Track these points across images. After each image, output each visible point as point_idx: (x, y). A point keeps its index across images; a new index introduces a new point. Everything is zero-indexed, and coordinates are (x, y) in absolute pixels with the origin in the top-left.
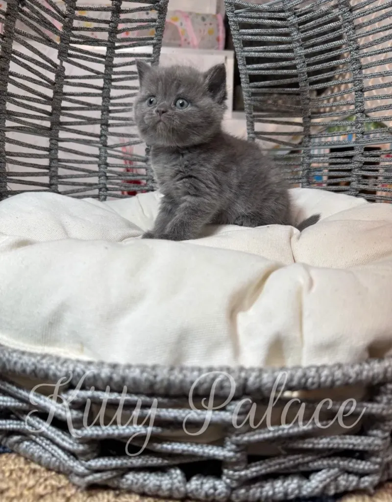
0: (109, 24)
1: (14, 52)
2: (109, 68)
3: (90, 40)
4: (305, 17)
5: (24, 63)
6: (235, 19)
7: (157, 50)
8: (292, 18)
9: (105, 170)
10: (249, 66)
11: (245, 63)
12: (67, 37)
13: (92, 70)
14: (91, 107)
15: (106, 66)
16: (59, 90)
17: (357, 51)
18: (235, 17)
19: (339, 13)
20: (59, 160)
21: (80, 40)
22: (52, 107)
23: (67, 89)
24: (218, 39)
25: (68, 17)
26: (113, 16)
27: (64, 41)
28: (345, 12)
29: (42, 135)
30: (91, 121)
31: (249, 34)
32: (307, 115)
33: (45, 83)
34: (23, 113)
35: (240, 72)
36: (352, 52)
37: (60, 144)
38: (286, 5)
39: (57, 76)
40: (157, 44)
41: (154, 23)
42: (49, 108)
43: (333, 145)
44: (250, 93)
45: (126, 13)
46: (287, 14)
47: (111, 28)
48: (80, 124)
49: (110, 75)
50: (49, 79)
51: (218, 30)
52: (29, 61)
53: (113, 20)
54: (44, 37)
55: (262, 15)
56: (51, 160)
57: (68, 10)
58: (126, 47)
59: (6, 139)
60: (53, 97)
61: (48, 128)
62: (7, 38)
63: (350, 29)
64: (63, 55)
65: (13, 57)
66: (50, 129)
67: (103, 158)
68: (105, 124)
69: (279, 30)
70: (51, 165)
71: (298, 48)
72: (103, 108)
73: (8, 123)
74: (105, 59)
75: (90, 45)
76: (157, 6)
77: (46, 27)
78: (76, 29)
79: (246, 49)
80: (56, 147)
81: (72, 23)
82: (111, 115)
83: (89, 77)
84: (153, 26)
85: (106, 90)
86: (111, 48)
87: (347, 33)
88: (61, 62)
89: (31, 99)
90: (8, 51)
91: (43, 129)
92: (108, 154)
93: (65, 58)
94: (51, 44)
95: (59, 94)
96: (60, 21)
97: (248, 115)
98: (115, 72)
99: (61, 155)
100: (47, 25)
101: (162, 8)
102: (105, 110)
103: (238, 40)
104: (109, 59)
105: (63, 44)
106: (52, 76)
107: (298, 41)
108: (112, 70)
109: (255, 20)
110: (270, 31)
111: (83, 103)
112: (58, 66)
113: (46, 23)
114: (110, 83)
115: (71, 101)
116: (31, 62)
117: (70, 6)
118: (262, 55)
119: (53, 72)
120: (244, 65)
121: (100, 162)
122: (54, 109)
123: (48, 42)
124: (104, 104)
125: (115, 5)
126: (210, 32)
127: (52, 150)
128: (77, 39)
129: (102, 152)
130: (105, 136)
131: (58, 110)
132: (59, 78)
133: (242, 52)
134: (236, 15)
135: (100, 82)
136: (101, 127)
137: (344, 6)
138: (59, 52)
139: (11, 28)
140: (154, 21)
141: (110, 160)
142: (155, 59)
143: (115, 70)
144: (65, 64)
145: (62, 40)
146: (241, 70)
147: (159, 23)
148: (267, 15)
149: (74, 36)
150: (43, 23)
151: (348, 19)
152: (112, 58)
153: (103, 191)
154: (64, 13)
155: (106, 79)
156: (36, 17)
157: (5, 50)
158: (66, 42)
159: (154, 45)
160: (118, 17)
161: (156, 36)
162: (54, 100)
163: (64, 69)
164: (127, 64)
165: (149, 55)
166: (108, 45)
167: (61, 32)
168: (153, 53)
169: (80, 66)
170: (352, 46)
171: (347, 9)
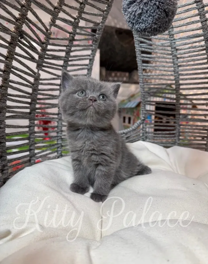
0: (66, 47)
1: (13, 67)
5: (18, 74)
6: (140, 49)
7: (92, 62)
8: (175, 52)
10: (145, 74)
12: (44, 56)
13: (55, 75)
14: (53, 97)
16: (36, 88)
21: (50, 57)
22: (31, 99)
23: (41, 87)
25: (45, 44)
26: (69, 43)
30: (54, 106)
31: (147, 57)
33: (29, 85)
34: (16, 106)
35: (139, 77)
38: (172, 45)
39: (35, 80)
41: (91, 47)
42: (29, 100)
45: (77, 41)
47: (67, 50)
48: (47, 108)
50: (31, 82)
53: (69, 45)
54: (30, 56)
57: (46, 40)
58: (75, 60)
59: (6, 126)
60: (32, 93)
61: (28, 113)
62: (9, 59)
64: (39, 66)
65: (13, 71)
66: (30, 113)
67: (60, 128)
70: (31, 137)
73: (8, 114)
74: (62, 67)
75: (56, 60)
76: (95, 38)
78: (49, 50)
79: (144, 64)
80: (33, 124)
81: (47, 47)
84: (91, 49)
86: (66, 60)
88: (38, 70)
90: (10, 67)
92: (63, 125)
93: (41, 69)
94: (34, 61)
95: (35, 90)
96: (41, 46)
97: (142, 101)
99: (36, 129)
100: (34, 49)
101: (98, 39)
103: (140, 60)
105: (41, 60)
106: (32, 80)
111: (50, 95)
112: (36, 73)
113: (32, 48)
115: (43, 94)
117: (47, 37)
119: (33, 77)
120: (142, 73)
121: (58, 131)
123: (32, 59)
125: (71, 37)
127: (31, 127)
128: (48, 57)
129: (59, 124)
131: (34, 100)
132: (37, 81)
133: (142, 66)
134: (141, 47)
135: (59, 82)
136: (58, 109)
138: (37, 65)
139: (13, 53)
142: (90, 68)
144: (40, 72)
145: (39, 57)
147: (95, 47)
149: (48, 55)
150: (31, 48)
152: (66, 67)
154: (43, 41)
157: (8, 66)
159: (90, 60)
160: (72, 43)
161: (92, 54)
162: (33, 95)
163: (39, 75)
164: (75, 70)
165: (87, 65)
166: (64, 59)
167: (41, 53)
168: (89, 64)
169: (49, 73)
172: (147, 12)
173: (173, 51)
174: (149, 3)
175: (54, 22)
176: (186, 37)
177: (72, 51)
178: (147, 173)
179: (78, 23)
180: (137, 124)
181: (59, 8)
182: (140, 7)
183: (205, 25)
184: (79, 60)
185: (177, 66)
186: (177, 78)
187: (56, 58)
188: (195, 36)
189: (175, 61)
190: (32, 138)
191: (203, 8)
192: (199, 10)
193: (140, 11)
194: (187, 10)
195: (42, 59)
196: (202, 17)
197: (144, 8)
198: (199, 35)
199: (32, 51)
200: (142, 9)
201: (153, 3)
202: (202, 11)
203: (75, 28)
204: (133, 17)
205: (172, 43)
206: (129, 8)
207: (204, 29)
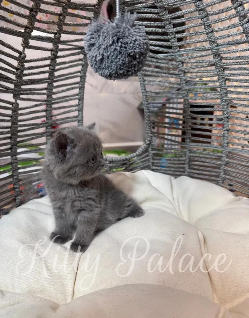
0: (49, 66)
7: (83, 79)
8: (181, 66)
12: (20, 84)
13: (38, 101)
14: (37, 126)
15: (48, 96)
17: (226, 95)
21: (28, 83)
22: (11, 134)
23: (21, 118)
25: (20, 70)
26: (51, 62)
28: (220, 71)
30: (39, 135)
31: (149, 71)
36: (222, 94)
37: (19, 156)
38: (177, 58)
39: (13, 111)
40: (83, 76)
41: (81, 62)
45: (61, 58)
47: (50, 70)
48: (32, 139)
50: (8, 114)
53: (52, 64)
54: (3, 88)
55: (159, 61)
56: (13, 171)
57: (20, 65)
58: (61, 80)
60: (11, 126)
61: (8, 149)
63: (222, 81)
64: (16, 96)
66: (11, 149)
69: (171, 72)
71: (184, 84)
72: (47, 124)
74: (47, 91)
75: (37, 84)
76: (83, 51)
80: (16, 161)
81: (22, 73)
83: (37, 106)
84: (80, 64)
85: (49, 112)
86: (51, 80)
87: (220, 83)
88: (16, 100)
93: (18, 98)
95: (16, 123)
96: (14, 74)
98: (54, 98)
99: (20, 165)
100: (5, 80)
104: (50, 90)
105: (17, 89)
106: (9, 112)
108: (52, 97)
109: (154, 63)
110: (165, 71)
111: (33, 125)
112: (14, 103)
113: (4, 78)
114: (51, 107)
117: (21, 62)
119: (10, 110)
124: (47, 121)
125: (53, 55)
127: (13, 163)
131: (16, 135)
132: (15, 112)
133: (143, 82)
135: (43, 107)
136: (46, 138)
137: (219, 68)
138: (14, 95)
140: (81, 60)
142: (82, 86)
143: (54, 96)
144: (18, 101)
145: (16, 86)
147: (84, 62)
149: (25, 81)
152: (52, 89)
154: (16, 67)
155: (48, 104)
159: (81, 77)
161: (82, 70)
162: (12, 128)
163: (18, 104)
164: (62, 91)
165: (78, 83)
166: (48, 81)
167: (16, 81)
168: (80, 81)
169: (30, 100)
170: (223, 91)
171: (221, 69)
172: (108, 57)
173: (179, 65)
174: (109, 48)
175: (27, 44)
176: (192, 50)
177: (57, 70)
178: (138, 216)
179: (59, 39)
180: (142, 148)
181: (31, 27)
182: (100, 52)
183: (211, 37)
184: (67, 79)
185: (184, 82)
186: (185, 96)
187: (36, 82)
188: (202, 49)
189: (182, 76)
190: (16, 175)
191: (207, 17)
192: (203, 19)
193: (101, 57)
194: (189, 18)
195: (18, 87)
196: (207, 28)
197: (104, 53)
198: (205, 48)
199: (4, 82)
200: (102, 54)
201: (113, 49)
202: (205, 21)
203: (56, 44)
204: (95, 62)
205: (176, 55)
206: (90, 50)
207: (211, 43)
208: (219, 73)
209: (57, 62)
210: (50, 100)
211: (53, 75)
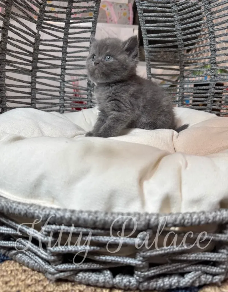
0: (66, 9)
1: (11, 25)
2: (66, 35)
3: (55, 18)
4: (182, 7)
5: (16, 32)
6: (141, 7)
7: (94, 25)
8: (175, 7)
9: (63, 95)
10: (149, 35)
11: (146, 33)
12: (42, 16)
13: (56, 36)
14: (55, 58)
15: (64, 34)
16: (37, 48)
17: (212, 27)
18: (140, 6)
19: (202, 5)
20: (37, 89)
21: (50, 18)
22: (33, 58)
23: (41, 47)
24: (129, 19)
25: (43, 5)
26: (69, 4)
27: (40, 19)
28: (206, 4)
29: (27, 74)
30: (55, 66)
31: (149, 16)
32: (182, 64)
33: (29, 44)
34: (16, 61)
35: (143, 38)
36: (209, 28)
37: (37, 80)
39: (36, 40)
40: (95, 21)
41: (93, 9)
42: (31, 59)
43: (197, 82)
44: (149, 51)
45: (76, 3)
46: (172, 4)
47: (68, 11)
48: (49, 68)
49: (67, 39)
50: (31, 41)
51: (129, 13)
52: (19, 30)
53: (69, 7)
54: (28, 16)
55: (157, 5)
56: (32, 89)
57: (43, 1)
58: (76, 23)
59: (6, 77)
60: (33, 52)
61: (31, 70)
62: (6, 17)
63: (208, 14)
64: (39, 27)
65: (10, 28)
66: (32, 71)
67: (62, 88)
68: (64, 68)
69: (167, 14)
70: (32, 92)
71: (178, 25)
72: (62, 59)
73: (7, 67)
74: (64, 30)
75: (55, 21)
77: (30, 11)
78: (47, 12)
79: (147, 25)
80: (35, 81)
81: (44, 8)
82: (67, 63)
83: (55, 40)
84: (92, 11)
85: (64, 48)
86: (68, 23)
87: (207, 16)
88: (38, 31)
89: (21, 53)
90: (7, 25)
91: (28, 71)
92: (65, 86)
93: (40, 29)
94: (32, 21)
95: (37, 50)
96: (38, 7)
97: (147, 64)
98: (69, 37)
99: (38, 86)
100: (30, 9)
102: (64, 60)
103: (142, 19)
104: (66, 30)
105: (40, 21)
106: (33, 40)
107: (178, 20)
108: (68, 36)
109: (153, 8)
110: (161, 14)
111: (51, 56)
112: (36, 33)
113: (29, 8)
114: (67, 44)
115: (44, 54)
116: (20, 31)
118: (156, 29)
119: (33, 37)
120: (146, 35)
121: (61, 91)
122: (34, 59)
123: (31, 19)
124: (63, 56)
126: (125, 14)
127: (33, 83)
128: (47, 18)
129: (62, 85)
130: (64, 75)
131: (36, 60)
133: (144, 27)
134: (142, 5)
135: (61, 44)
136: (61, 70)
138: (37, 26)
139: (9, 11)
140: (93, 7)
141: (66, 90)
142: (93, 30)
143: (70, 36)
144: (40, 32)
145: (39, 18)
146: (144, 37)
147: (96, 9)
148: (160, 5)
149: (46, 16)
151: (207, 8)
152: (68, 29)
153: (63, 108)
154: (40, 2)
155: (65, 42)
156: (24, 4)
157: (5, 24)
158: (41, 19)
159: (93, 22)
160: (72, 5)
161: (94, 16)
162: (34, 54)
163: (40, 35)
164: (77, 33)
165: (90, 28)
166: (66, 21)
167: (39, 14)
168: (92, 27)
169: (49, 34)
170: (209, 24)
171: (207, 2)
177: (72, 14)
184: (81, 22)
189: (176, 17)
208: (206, 6)
209: (73, 6)
210: (66, 38)
211: (70, 17)
